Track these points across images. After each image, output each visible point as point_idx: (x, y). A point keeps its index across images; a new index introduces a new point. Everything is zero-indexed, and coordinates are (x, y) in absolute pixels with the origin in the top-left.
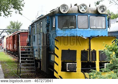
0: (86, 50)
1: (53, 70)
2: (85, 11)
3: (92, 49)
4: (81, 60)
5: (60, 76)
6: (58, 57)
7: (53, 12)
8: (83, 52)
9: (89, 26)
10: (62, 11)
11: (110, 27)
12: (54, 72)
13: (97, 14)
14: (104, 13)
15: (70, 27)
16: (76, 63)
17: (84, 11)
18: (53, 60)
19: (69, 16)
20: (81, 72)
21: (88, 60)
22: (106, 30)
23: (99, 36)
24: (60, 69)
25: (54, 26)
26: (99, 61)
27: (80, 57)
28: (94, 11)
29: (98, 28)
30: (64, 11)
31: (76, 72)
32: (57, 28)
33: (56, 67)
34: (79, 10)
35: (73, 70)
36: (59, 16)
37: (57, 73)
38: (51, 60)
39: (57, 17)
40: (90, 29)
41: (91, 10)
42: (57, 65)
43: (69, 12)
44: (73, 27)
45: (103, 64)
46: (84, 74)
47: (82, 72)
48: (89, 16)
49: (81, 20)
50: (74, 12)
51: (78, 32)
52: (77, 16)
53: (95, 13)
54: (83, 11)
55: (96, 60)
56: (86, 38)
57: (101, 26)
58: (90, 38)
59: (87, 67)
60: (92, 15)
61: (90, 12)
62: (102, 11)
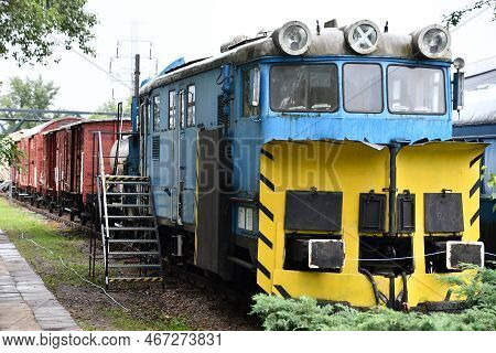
0: (378, 191)
1: (249, 266)
2: (373, 48)
3: (400, 190)
4: (361, 228)
5: (280, 288)
6: (271, 216)
7: (250, 51)
8: (369, 202)
9: (384, 104)
10: (286, 45)
11: (459, 107)
13: (414, 57)
14: (440, 55)
15: (316, 106)
16: (339, 237)
17: (368, 47)
18: (249, 228)
19: (309, 64)
20: (360, 271)
21: (387, 230)
22: (446, 117)
23: (426, 140)
24: (281, 261)
25: (255, 103)
26: (426, 232)
27: (355, 217)
28: (404, 48)
29: (416, 110)
30: (295, 46)
31: (338, 271)
32: (267, 111)
33: (264, 254)
34: (347, 45)
35: (333, 264)
36: (272, 65)
37: (267, 274)
38: (241, 225)
39: (266, 70)
40: (386, 113)
41: (393, 45)
42: (270, 244)
43: (313, 52)
44: (326, 105)
45: (439, 244)
46: (371, 280)
47: (364, 273)
48: (384, 64)
49: (355, 79)
50: (331, 52)
51: (344, 126)
52: (340, 64)
53: (405, 56)
54: (362, 45)
55: (413, 229)
56: (380, 148)
57: (427, 102)
58: (393, 148)
59: (384, 252)
60: (394, 61)
61: (389, 52)
62: (434, 49)
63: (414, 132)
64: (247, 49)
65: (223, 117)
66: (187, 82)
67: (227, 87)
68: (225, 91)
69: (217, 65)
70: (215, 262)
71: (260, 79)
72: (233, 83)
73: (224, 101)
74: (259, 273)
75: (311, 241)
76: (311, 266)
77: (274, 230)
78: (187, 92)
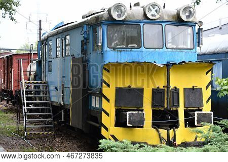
0: (161, 87)
1: (98, 125)
2: (158, 16)
3: (172, 86)
4: (153, 106)
5: (113, 136)
6: (108, 100)
7: (97, 18)
8: (157, 93)
9: (164, 44)
10: (115, 15)
11: (200, 46)
12: (102, 128)
13: (178, 21)
14: (191, 20)
15: (130, 45)
16: (142, 110)
17: (155, 16)
18: (97, 106)
19: (127, 24)
20: (153, 127)
21: (166, 107)
22: (194, 50)
23: (184, 62)
24: (113, 123)
25: (100, 44)
26: (185, 107)
27: (150, 99)
28: (173, 17)
29: (180, 47)
30: (119, 16)
31: (142, 127)
32: (106, 48)
33: (105, 119)
34: (145, 15)
35: (139, 124)
36: (108, 25)
37: (107, 129)
38: (93, 105)
39: (105, 27)
40: (166, 50)
41: (168, 15)
42: (108, 114)
43: (128, 18)
44: (135, 45)
45: (191, 113)
46: (158, 131)
47: (155, 128)
48: (164, 25)
49: (150, 33)
50: (137, 19)
51: (144, 55)
52: (141, 24)
53: (174, 20)
54: (152, 15)
55: (179, 106)
56: (162, 66)
57: (185, 43)
58: (169, 66)
59: (163, 118)
60: (169, 23)
61: (166, 18)
62: (188, 17)
63: (179, 58)
64: (95, 17)
65: (84, 51)
66: (65, 34)
67: (86, 36)
68: (84, 38)
69: (80, 25)
70: (81, 123)
71: (102, 32)
72: (89, 34)
73: (84, 43)
74: (103, 129)
75: (128, 113)
76: (128, 125)
77: (110, 107)
78: (65, 39)
